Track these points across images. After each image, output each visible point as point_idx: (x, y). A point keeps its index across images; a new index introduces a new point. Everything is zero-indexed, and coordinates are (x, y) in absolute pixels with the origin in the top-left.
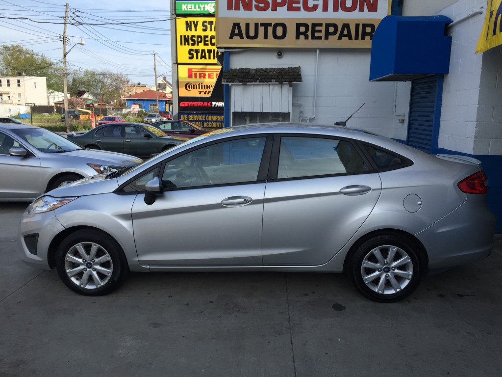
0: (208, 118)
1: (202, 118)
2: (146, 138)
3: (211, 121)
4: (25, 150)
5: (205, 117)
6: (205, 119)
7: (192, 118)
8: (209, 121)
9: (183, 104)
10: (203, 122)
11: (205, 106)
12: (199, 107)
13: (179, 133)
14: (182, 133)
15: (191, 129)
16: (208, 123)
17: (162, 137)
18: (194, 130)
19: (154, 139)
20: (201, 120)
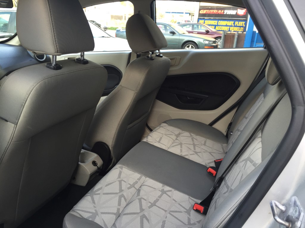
0: (220, 23)
2: (171, 34)
3: (222, 26)
5: (218, 22)
6: (218, 23)
7: (207, 22)
8: (220, 26)
9: (202, 12)
10: (215, 26)
11: (218, 14)
12: (214, 14)
13: (197, 33)
14: (199, 33)
15: (206, 30)
16: (219, 27)
17: (183, 35)
18: (209, 31)
19: (177, 35)
20: (214, 24)
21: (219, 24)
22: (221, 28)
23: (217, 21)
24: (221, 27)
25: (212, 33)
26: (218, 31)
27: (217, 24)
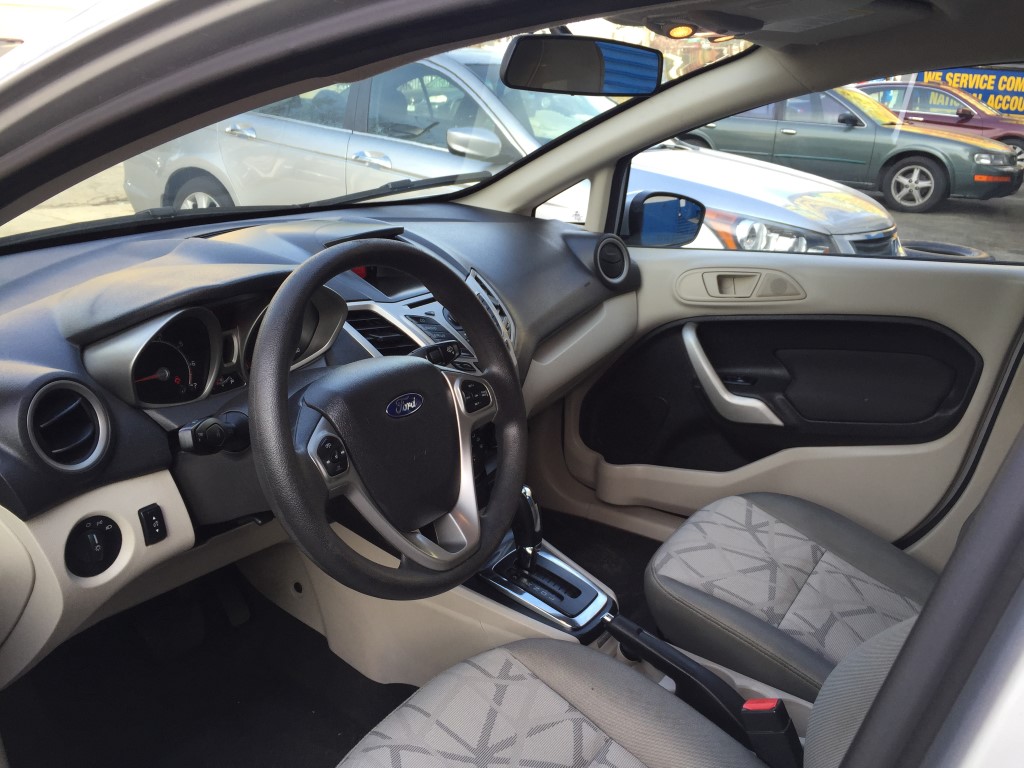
0: (1004, 83)
1: (985, 82)
2: (843, 125)
3: (1013, 93)
4: (496, 140)
5: (997, 81)
6: (996, 85)
7: (956, 80)
8: (1005, 93)
10: (986, 94)
13: (921, 119)
14: (930, 120)
15: (961, 111)
16: (1000, 97)
17: (889, 128)
18: (970, 112)
19: (867, 131)
20: (982, 88)
21: (1001, 88)
22: (1007, 102)
23: (994, 77)
24: (1008, 97)
25: (982, 121)
26: (1005, 116)
27: (992, 88)
